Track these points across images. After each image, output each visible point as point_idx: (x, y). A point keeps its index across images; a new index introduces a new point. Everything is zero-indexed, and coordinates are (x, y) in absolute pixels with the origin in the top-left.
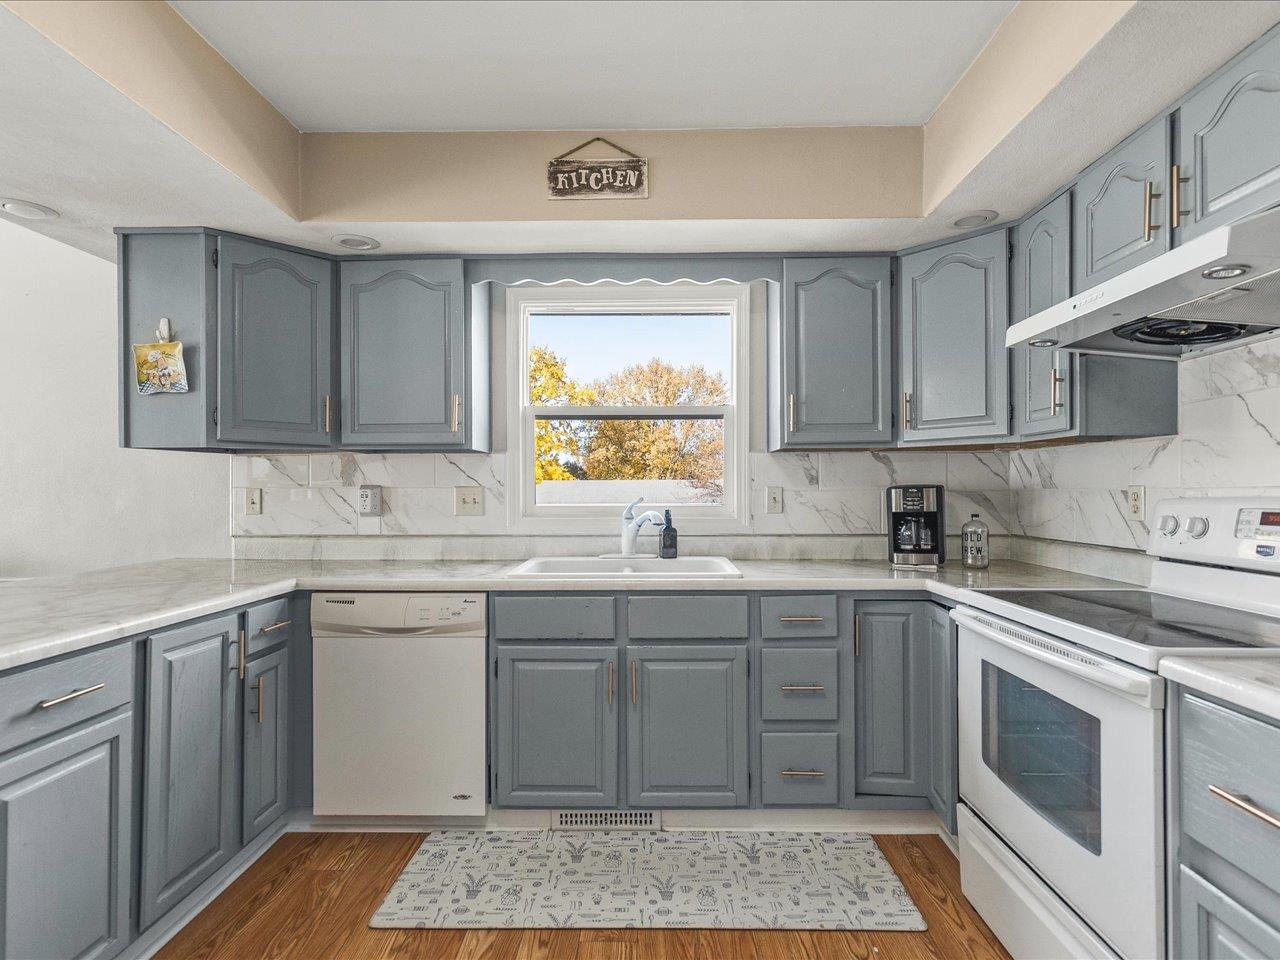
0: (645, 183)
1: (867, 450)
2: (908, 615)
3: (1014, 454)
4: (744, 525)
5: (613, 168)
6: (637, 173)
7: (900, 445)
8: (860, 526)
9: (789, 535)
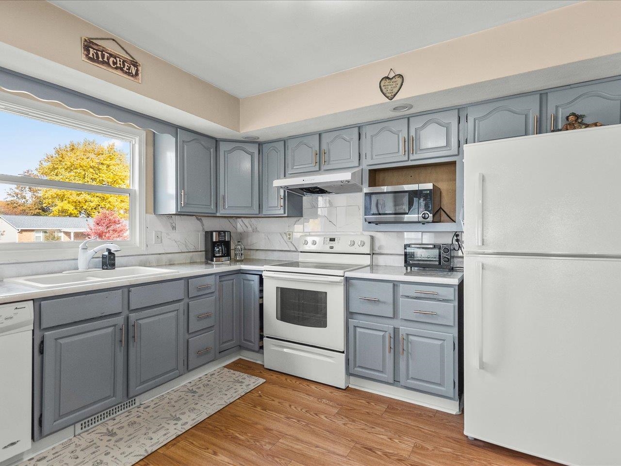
0: (140, 75)
1: (194, 215)
2: (233, 279)
3: (239, 220)
4: (143, 250)
5: (123, 60)
6: (136, 68)
7: (218, 215)
8: (192, 249)
9: (163, 254)
